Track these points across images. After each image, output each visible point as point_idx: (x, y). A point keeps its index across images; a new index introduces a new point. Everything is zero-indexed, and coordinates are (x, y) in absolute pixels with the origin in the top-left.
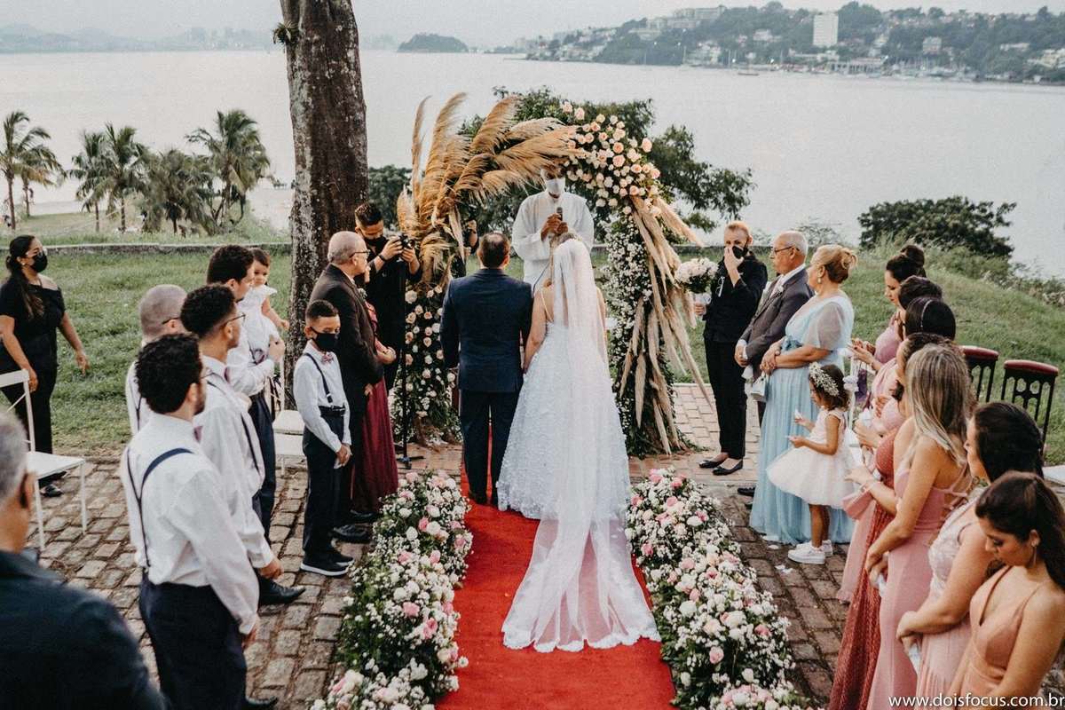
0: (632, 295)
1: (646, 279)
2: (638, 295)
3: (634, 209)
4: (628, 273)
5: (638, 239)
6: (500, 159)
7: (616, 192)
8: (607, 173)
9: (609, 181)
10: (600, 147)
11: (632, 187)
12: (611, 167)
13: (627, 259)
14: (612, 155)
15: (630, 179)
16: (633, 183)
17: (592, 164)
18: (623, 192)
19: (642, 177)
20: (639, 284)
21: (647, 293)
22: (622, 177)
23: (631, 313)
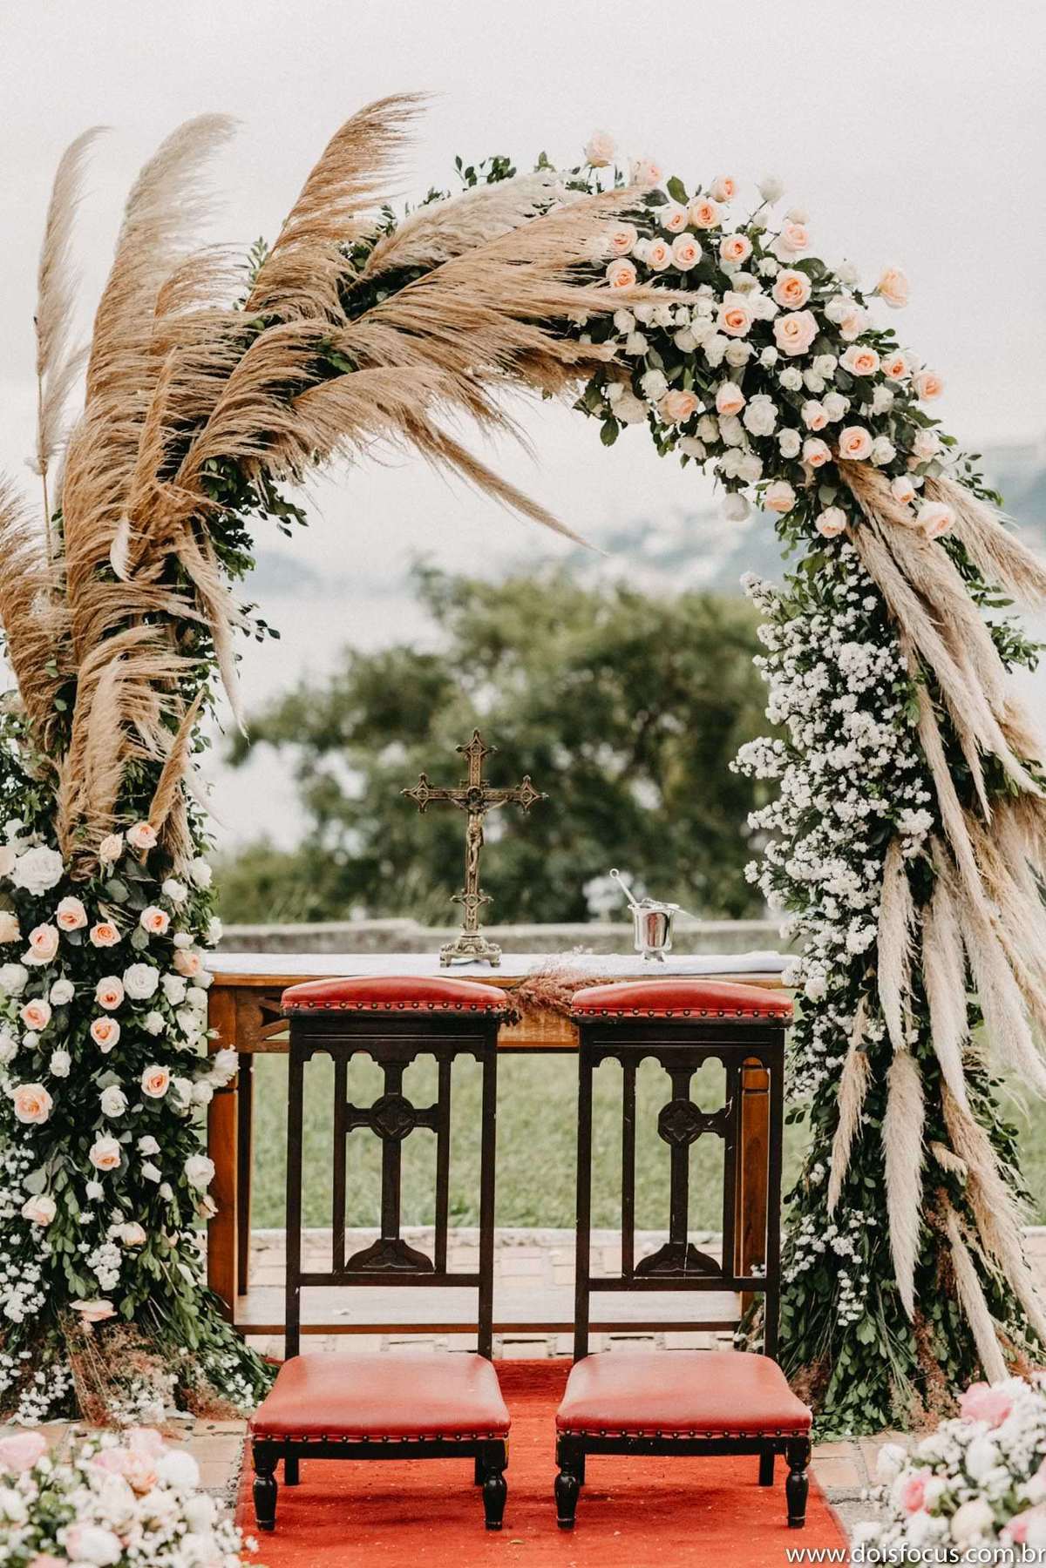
0: (859, 837)
1: (908, 776)
2: (881, 833)
3: (856, 515)
4: (842, 757)
5: (879, 627)
6: (364, 333)
7: (788, 450)
8: (756, 380)
9: (763, 414)
10: (722, 285)
11: (848, 435)
12: (769, 356)
13: (836, 705)
14: (768, 311)
15: (837, 405)
16: (851, 419)
17: (700, 351)
18: (817, 452)
19: (882, 399)
20: (886, 795)
21: (916, 822)
22: (805, 393)
23: (857, 901)
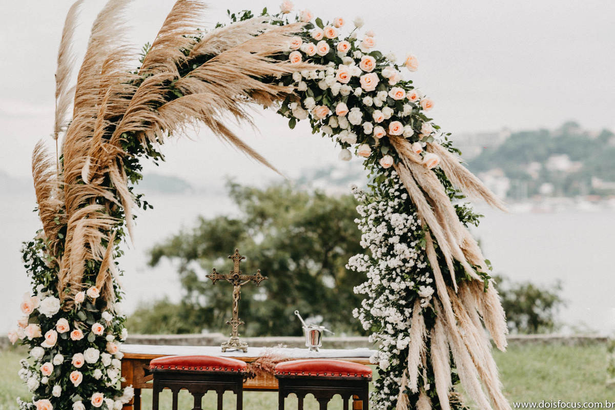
0: (402, 298)
1: (423, 272)
2: (411, 297)
3: (397, 159)
4: (394, 263)
5: (408, 207)
7: (367, 131)
8: (353, 101)
9: (356, 115)
10: (339, 62)
11: (393, 125)
12: (358, 92)
13: (391, 240)
14: (358, 73)
15: (388, 112)
16: (394, 118)
17: (329, 90)
18: (380, 132)
19: (407, 110)
20: (413, 280)
21: (426, 292)
22: (374, 107)
23: (401, 326)
